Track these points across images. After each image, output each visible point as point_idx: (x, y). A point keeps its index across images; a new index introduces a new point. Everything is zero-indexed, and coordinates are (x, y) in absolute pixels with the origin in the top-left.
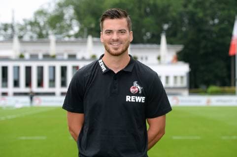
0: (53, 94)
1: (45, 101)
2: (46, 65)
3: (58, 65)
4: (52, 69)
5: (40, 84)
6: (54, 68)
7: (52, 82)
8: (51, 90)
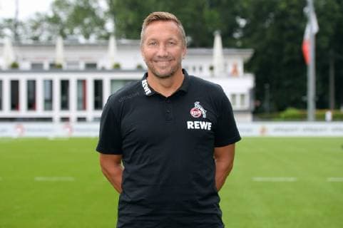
0: (49, 120)
1: (29, 130)
2: (40, 78)
3: (57, 78)
4: (48, 84)
5: (31, 105)
6: (51, 82)
7: (49, 102)
8: (47, 114)
